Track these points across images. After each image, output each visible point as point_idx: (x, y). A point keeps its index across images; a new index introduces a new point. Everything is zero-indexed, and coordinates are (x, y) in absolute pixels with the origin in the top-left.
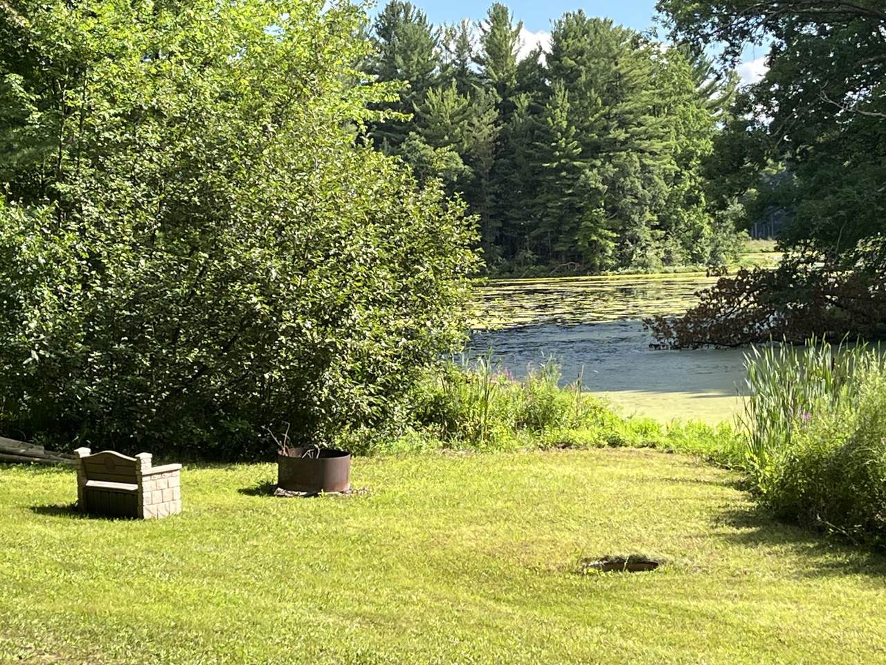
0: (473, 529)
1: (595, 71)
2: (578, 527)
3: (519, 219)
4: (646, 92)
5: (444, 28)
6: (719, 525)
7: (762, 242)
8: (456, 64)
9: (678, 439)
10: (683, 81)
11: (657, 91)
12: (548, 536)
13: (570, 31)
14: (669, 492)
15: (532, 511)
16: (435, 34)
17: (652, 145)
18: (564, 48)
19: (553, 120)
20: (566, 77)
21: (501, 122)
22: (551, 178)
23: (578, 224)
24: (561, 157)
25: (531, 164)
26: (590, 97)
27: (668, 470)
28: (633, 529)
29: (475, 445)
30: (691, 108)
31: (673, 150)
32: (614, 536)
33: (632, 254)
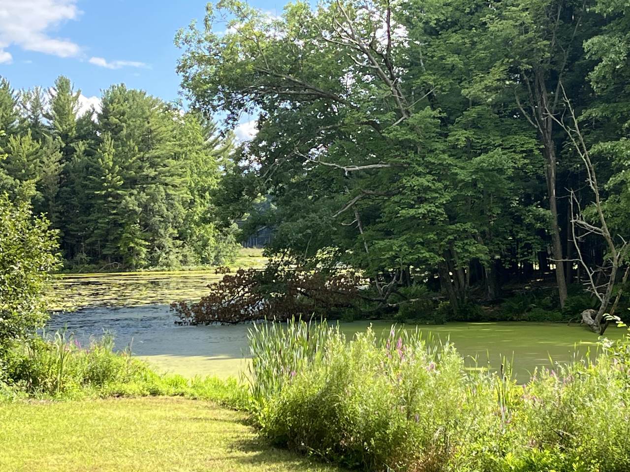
0: (55, 457)
1: (133, 127)
2: (132, 454)
3: (77, 231)
4: (170, 143)
5: (22, 93)
6: (233, 450)
7: (249, 249)
8: (31, 118)
9: (200, 390)
10: (196, 136)
11: (177, 143)
12: (111, 461)
13: (115, 99)
14: (197, 428)
15: (98, 443)
16: (16, 97)
17: (173, 180)
18: (111, 110)
19: (103, 160)
20: (112, 130)
21: (64, 161)
22: (101, 202)
23: (121, 235)
24: (108, 187)
25: (86, 192)
26: (130, 145)
27: (194, 411)
28: (172, 455)
29: (52, 395)
30: (201, 155)
31: (189, 184)
32: (160, 460)
33: (159, 257)
